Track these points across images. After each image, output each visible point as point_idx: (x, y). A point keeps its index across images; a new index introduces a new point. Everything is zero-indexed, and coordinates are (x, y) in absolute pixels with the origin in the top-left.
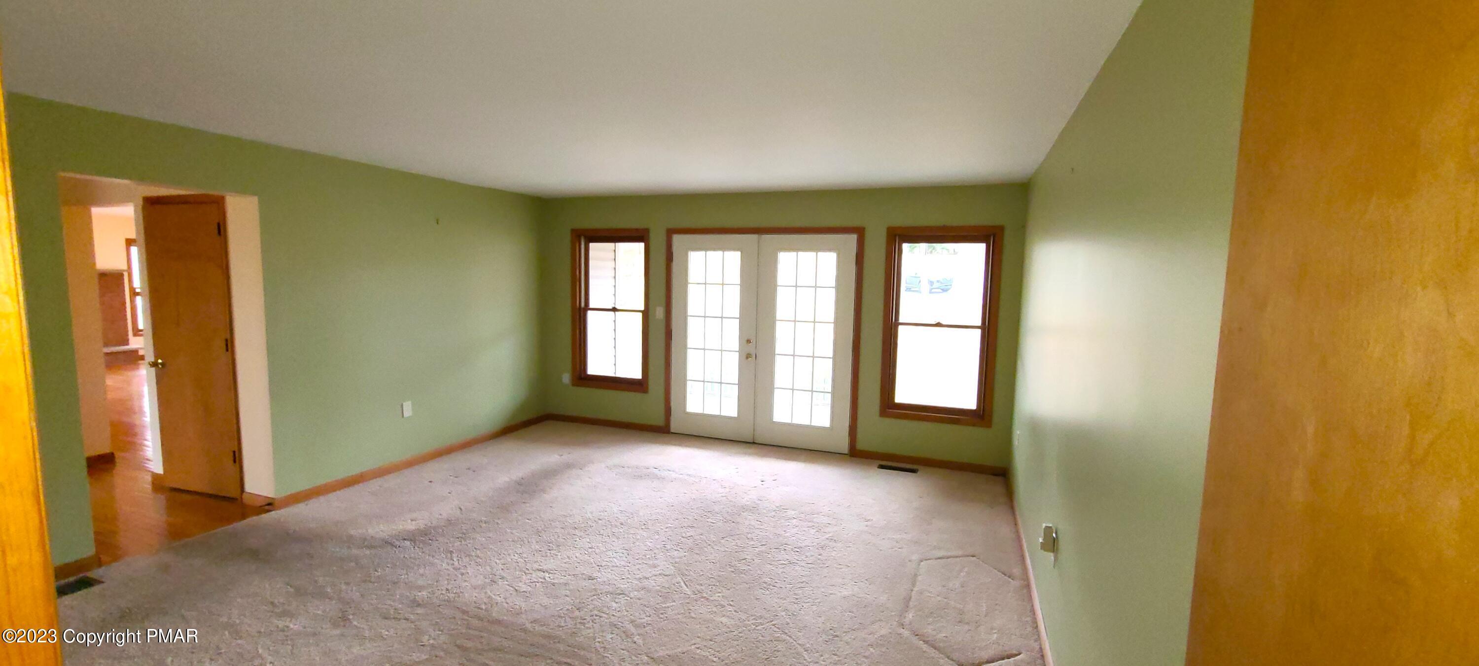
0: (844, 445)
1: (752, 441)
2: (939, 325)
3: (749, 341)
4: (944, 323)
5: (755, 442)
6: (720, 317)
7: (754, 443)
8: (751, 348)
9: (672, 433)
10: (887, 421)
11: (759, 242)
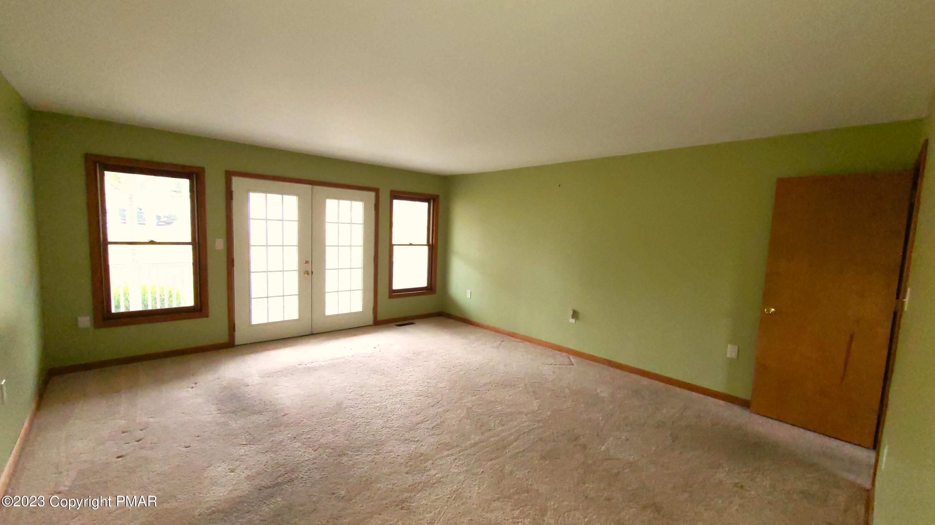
0: (370, 319)
1: (311, 333)
2: (411, 245)
3: (307, 262)
4: (413, 244)
5: (314, 333)
6: (281, 246)
7: (312, 334)
8: (308, 267)
9: (237, 345)
10: (391, 300)
11: (312, 189)
